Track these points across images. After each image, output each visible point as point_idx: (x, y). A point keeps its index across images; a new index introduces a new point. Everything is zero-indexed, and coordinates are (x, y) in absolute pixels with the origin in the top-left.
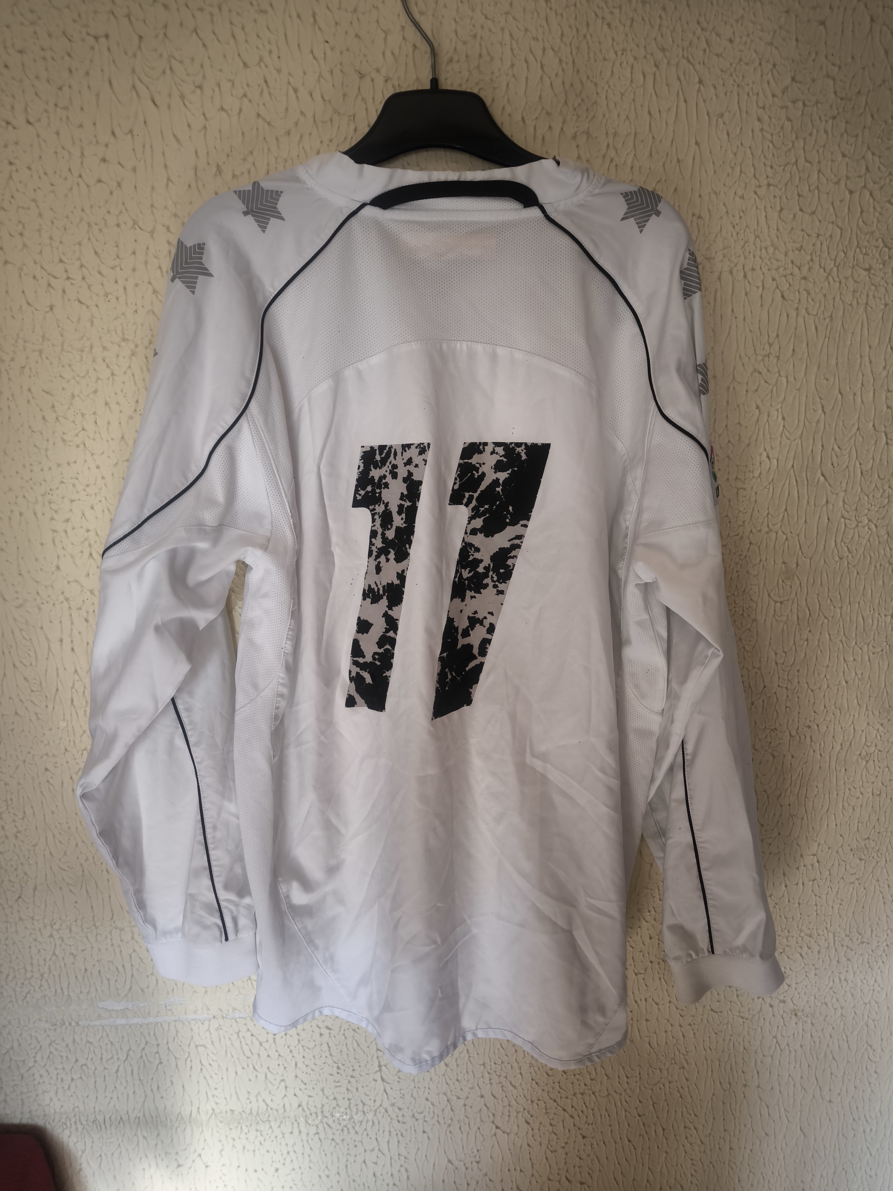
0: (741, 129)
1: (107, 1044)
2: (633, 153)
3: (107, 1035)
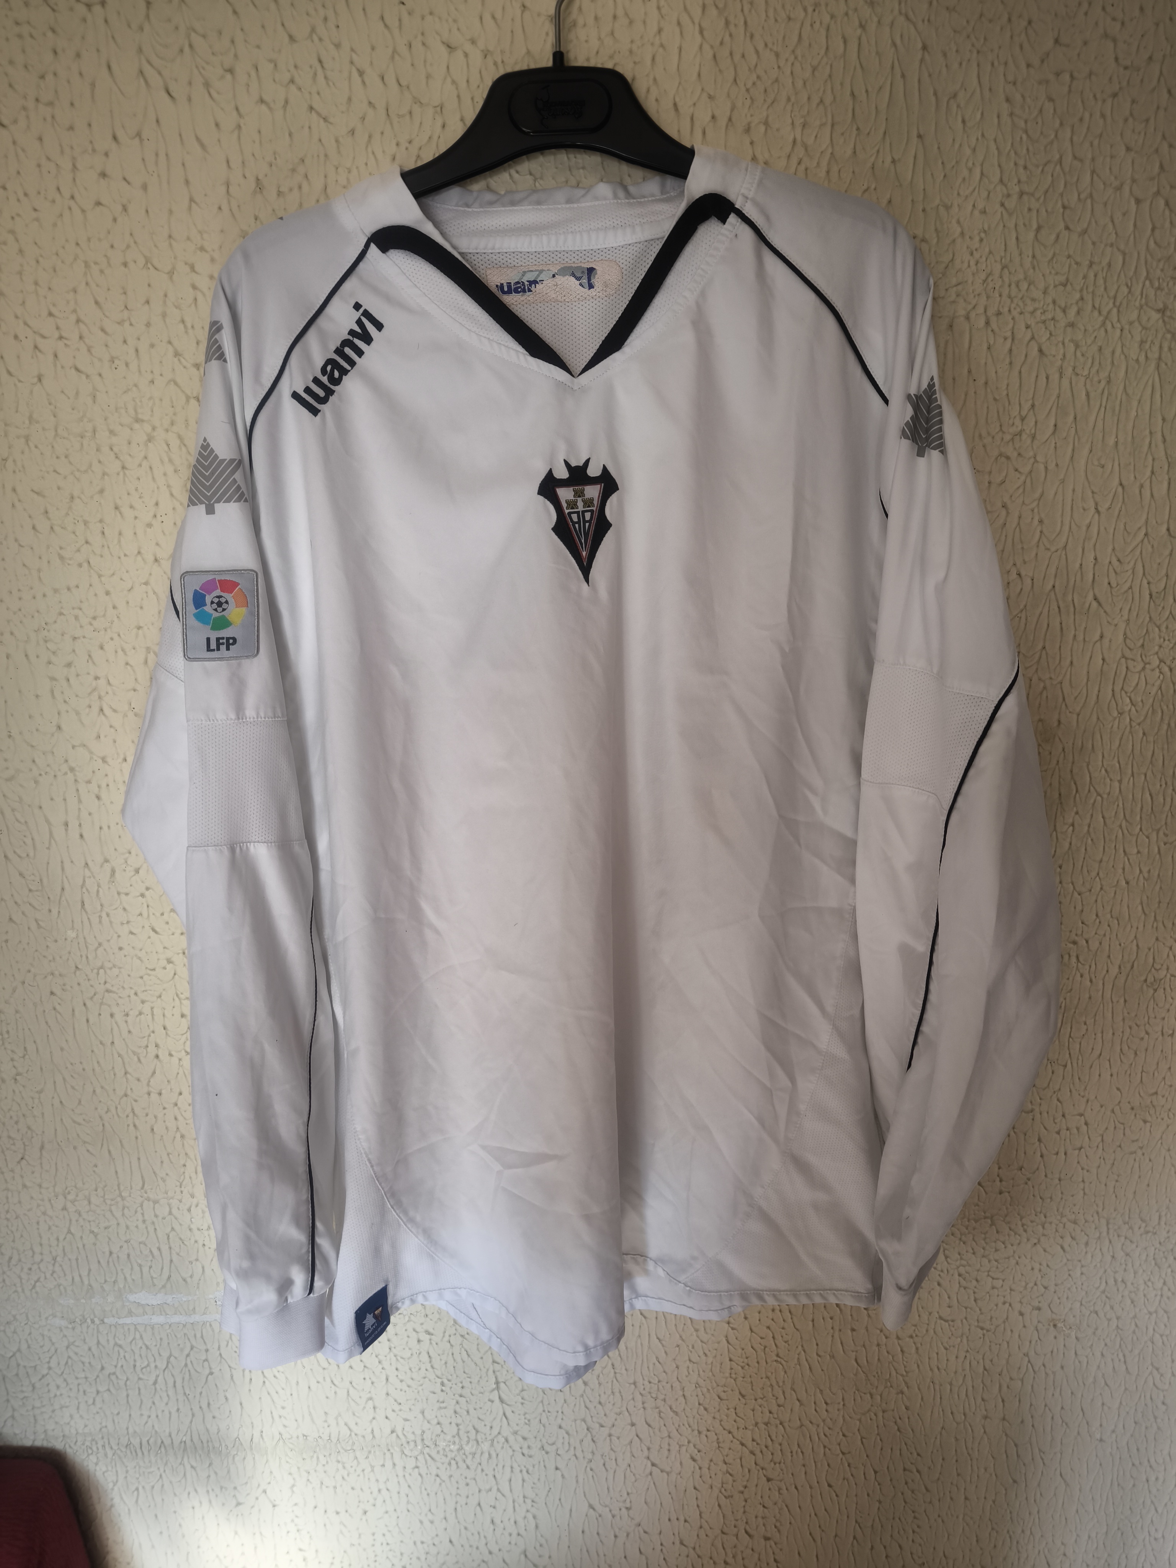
0: (982, 114)
1: (141, 1348)
2: (830, 150)
3: (141, 1337)
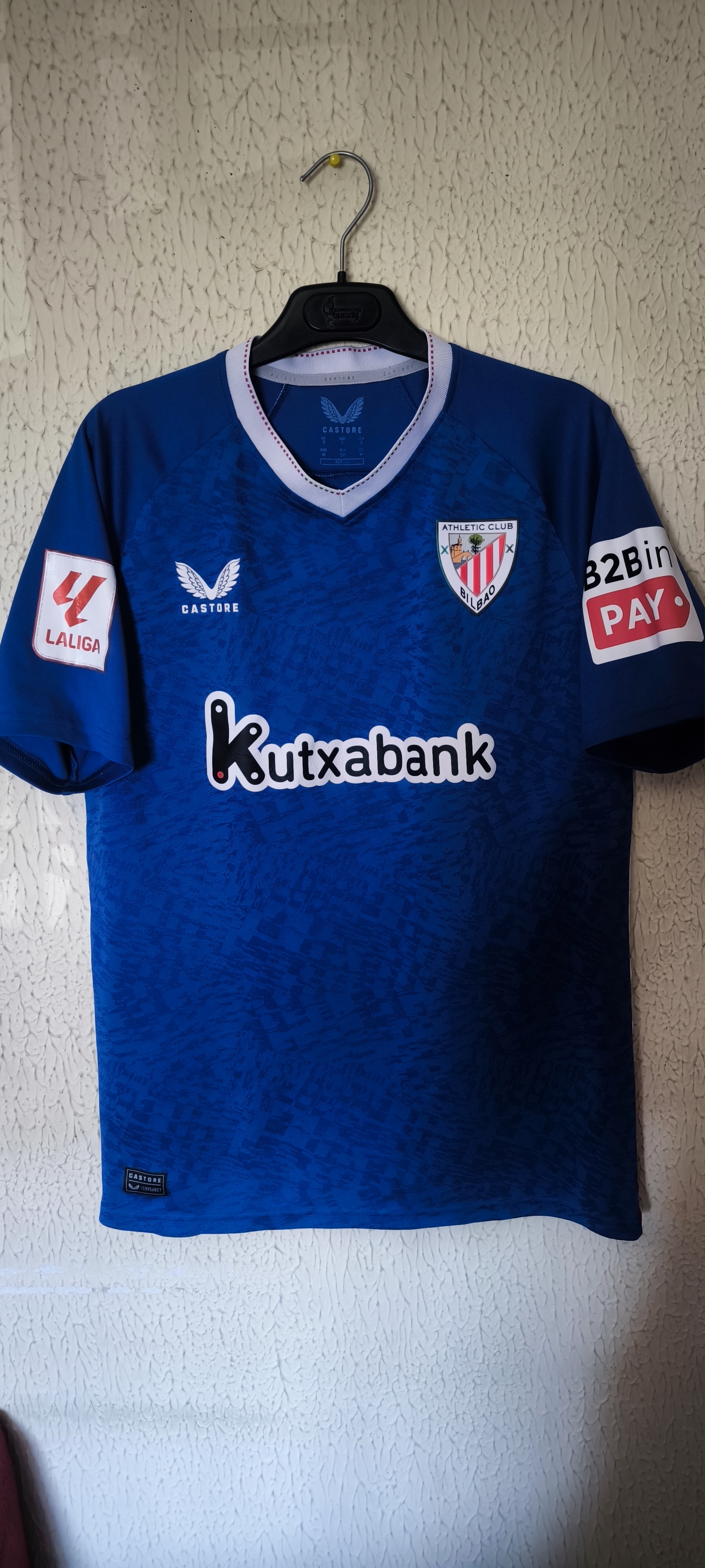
0: (667, 312)
2: (548, 339)
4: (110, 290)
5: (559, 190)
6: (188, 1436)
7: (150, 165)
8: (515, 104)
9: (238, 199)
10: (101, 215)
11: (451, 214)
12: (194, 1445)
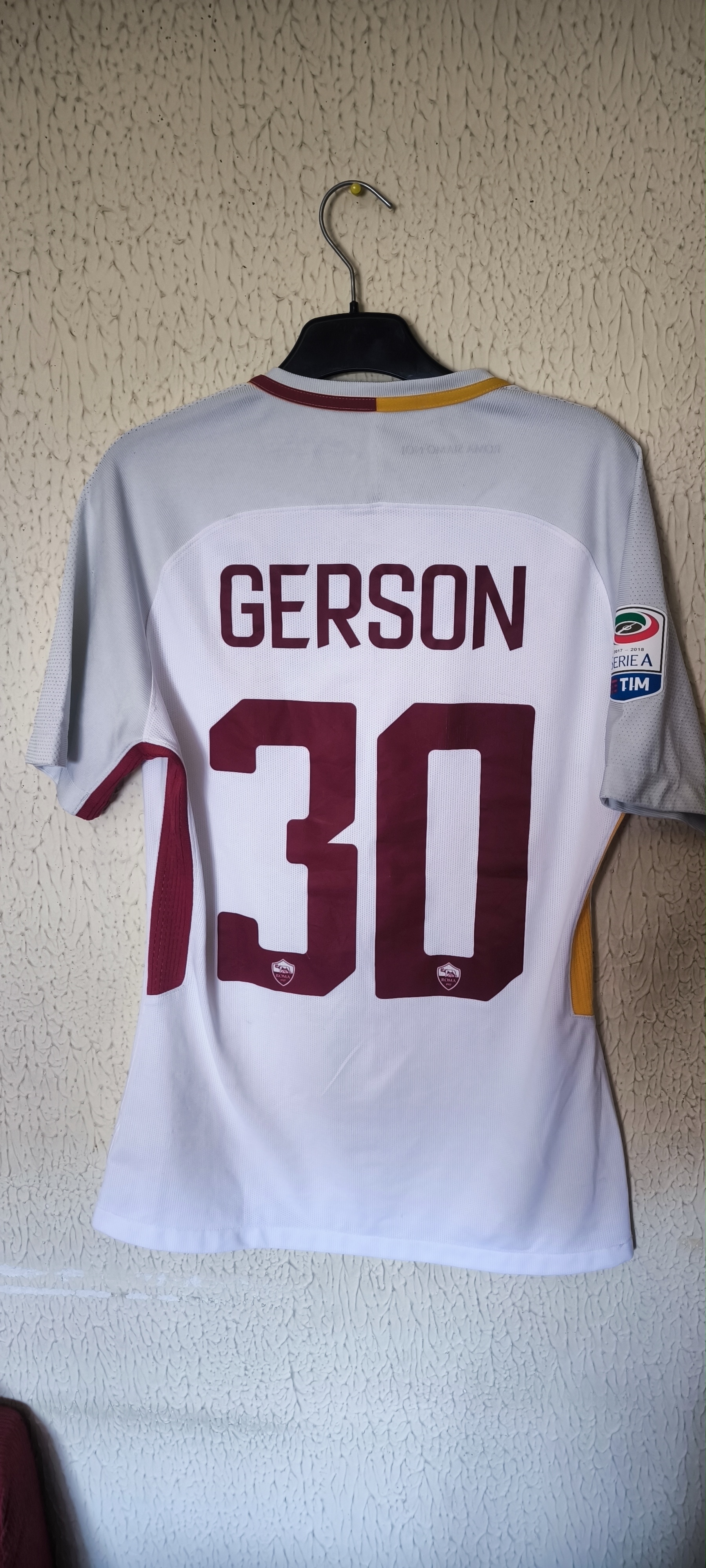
0: (695, 339)
2: (572, 368)
4: (133, 319)
5: (585, 217)
6: (203, 1439)
7: (173, 195)
8: (541, 129)
9: (260, 229)
10: (125, 247)
11: (473, 241)
12: (209, 1448)
